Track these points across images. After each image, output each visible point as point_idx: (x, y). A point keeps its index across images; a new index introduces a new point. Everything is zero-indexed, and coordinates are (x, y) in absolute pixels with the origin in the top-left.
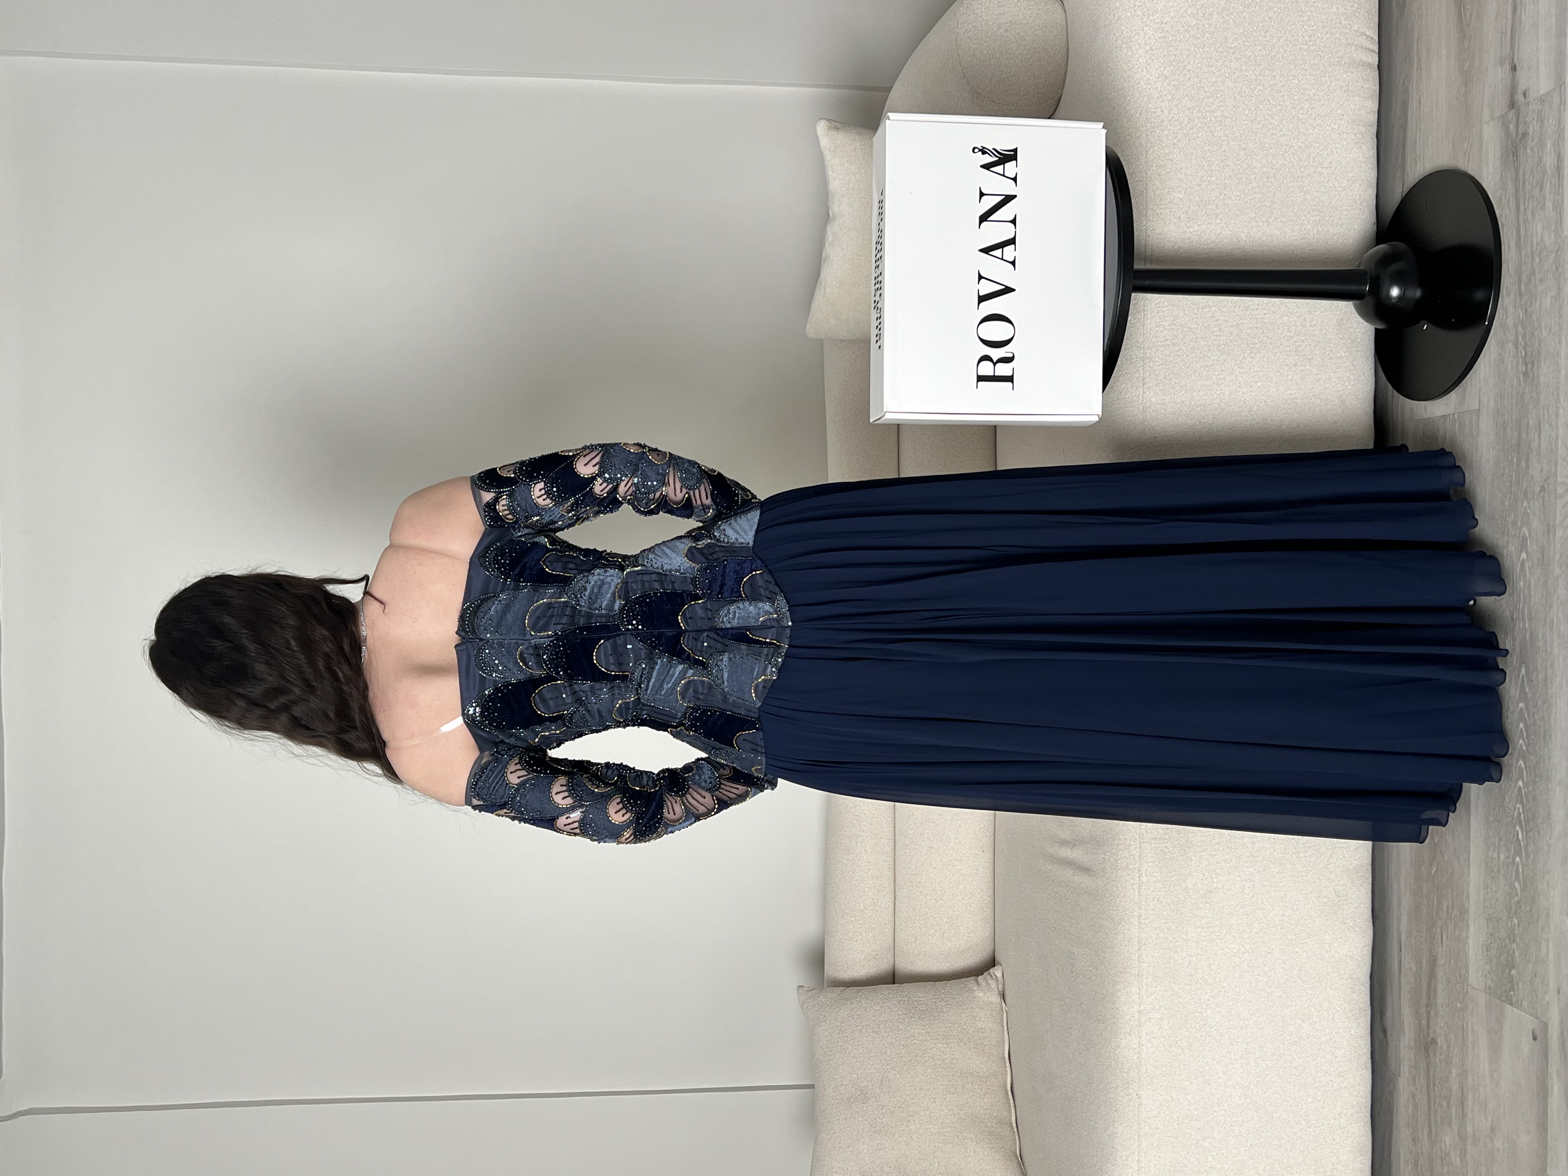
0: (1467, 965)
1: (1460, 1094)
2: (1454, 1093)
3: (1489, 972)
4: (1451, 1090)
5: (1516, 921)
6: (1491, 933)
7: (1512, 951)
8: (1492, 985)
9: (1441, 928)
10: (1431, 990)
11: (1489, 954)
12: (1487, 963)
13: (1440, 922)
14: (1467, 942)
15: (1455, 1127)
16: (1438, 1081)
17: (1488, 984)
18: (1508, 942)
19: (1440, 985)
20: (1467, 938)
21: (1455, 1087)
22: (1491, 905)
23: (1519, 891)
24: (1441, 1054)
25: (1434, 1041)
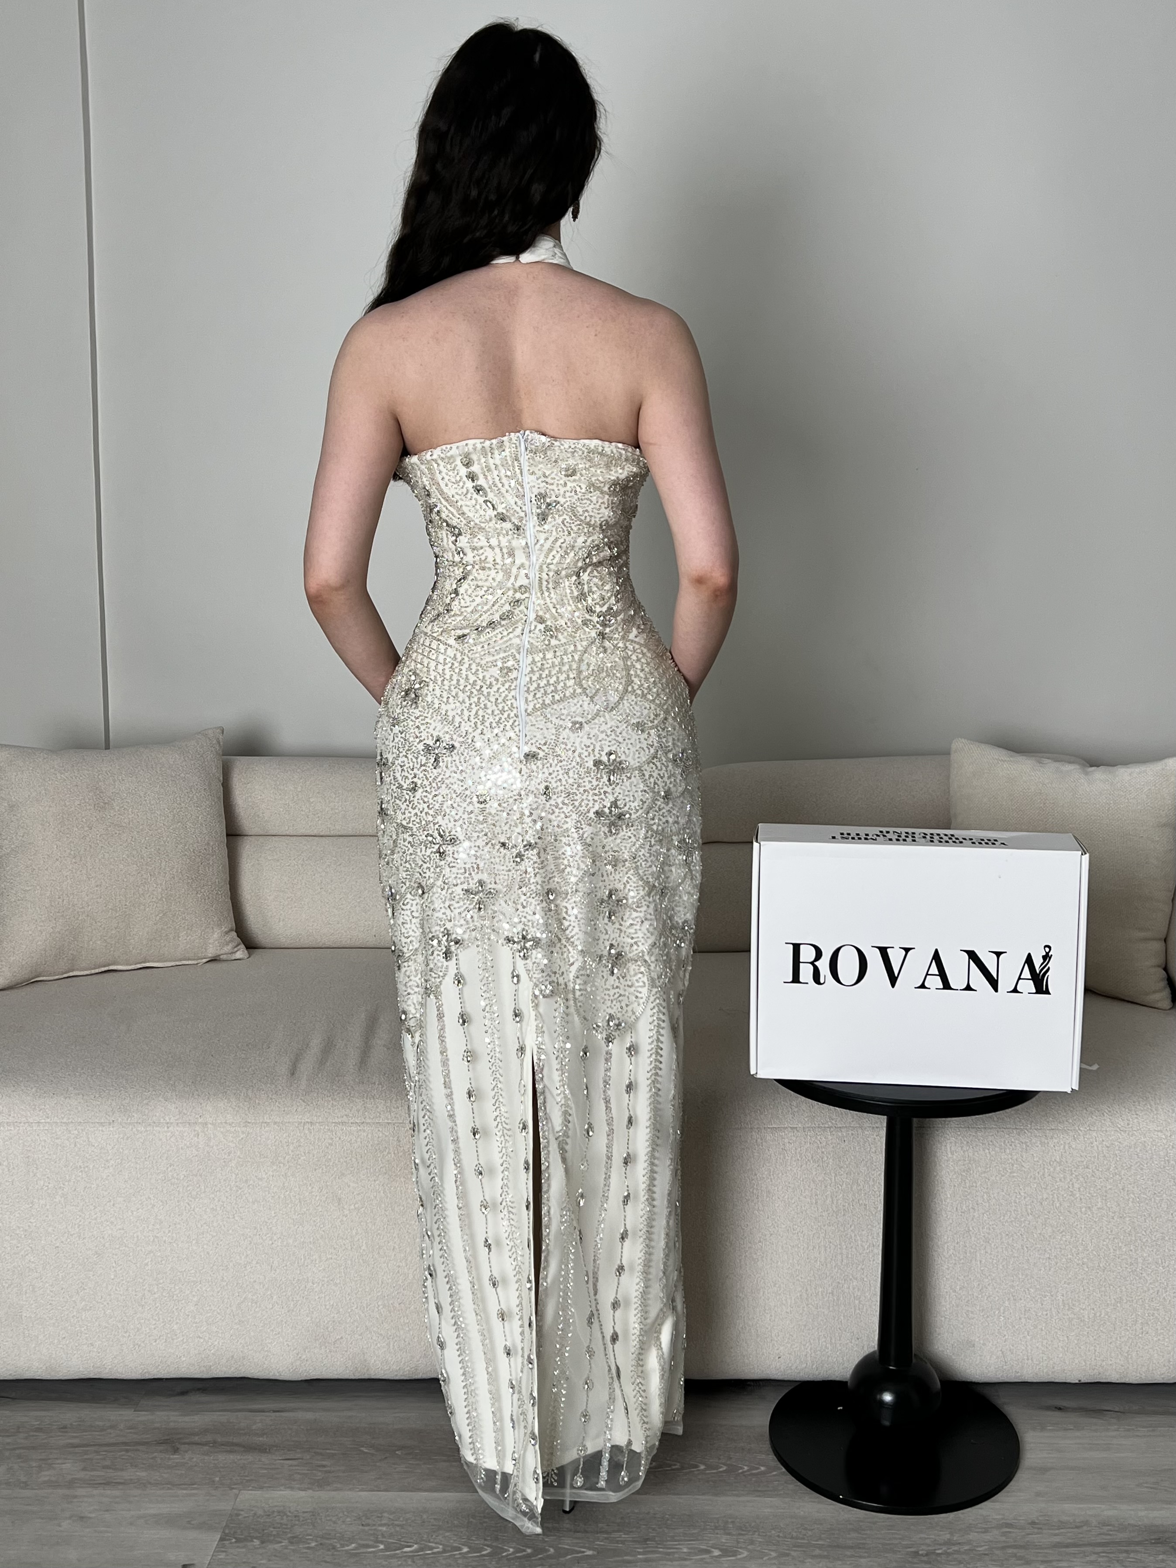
0: (261, 1488)
1: (118, 1481)
2: (119, 1473)
3: (255, 1514)
4: (122, 1470)
5: (313, 1544)
6: (298, 1516)
7: (280, 1540)
8: (240, 1517)
9: (302, 1459)
10: (231, 1447)
11: (276, 1514)
12: (265, 1511)
13: (308, 1457)
14: (288, 1488)
15: (82, 1475)
16: (133, 1455)
17: (242, 1513)
18: (289, 1535)
19: (239, 1457)
20: (292, 1488)
21: (127, 1475)
22: (328, 1516)
23: (346, 1548)
24: (161, 1459)
25: (176, 1451)
